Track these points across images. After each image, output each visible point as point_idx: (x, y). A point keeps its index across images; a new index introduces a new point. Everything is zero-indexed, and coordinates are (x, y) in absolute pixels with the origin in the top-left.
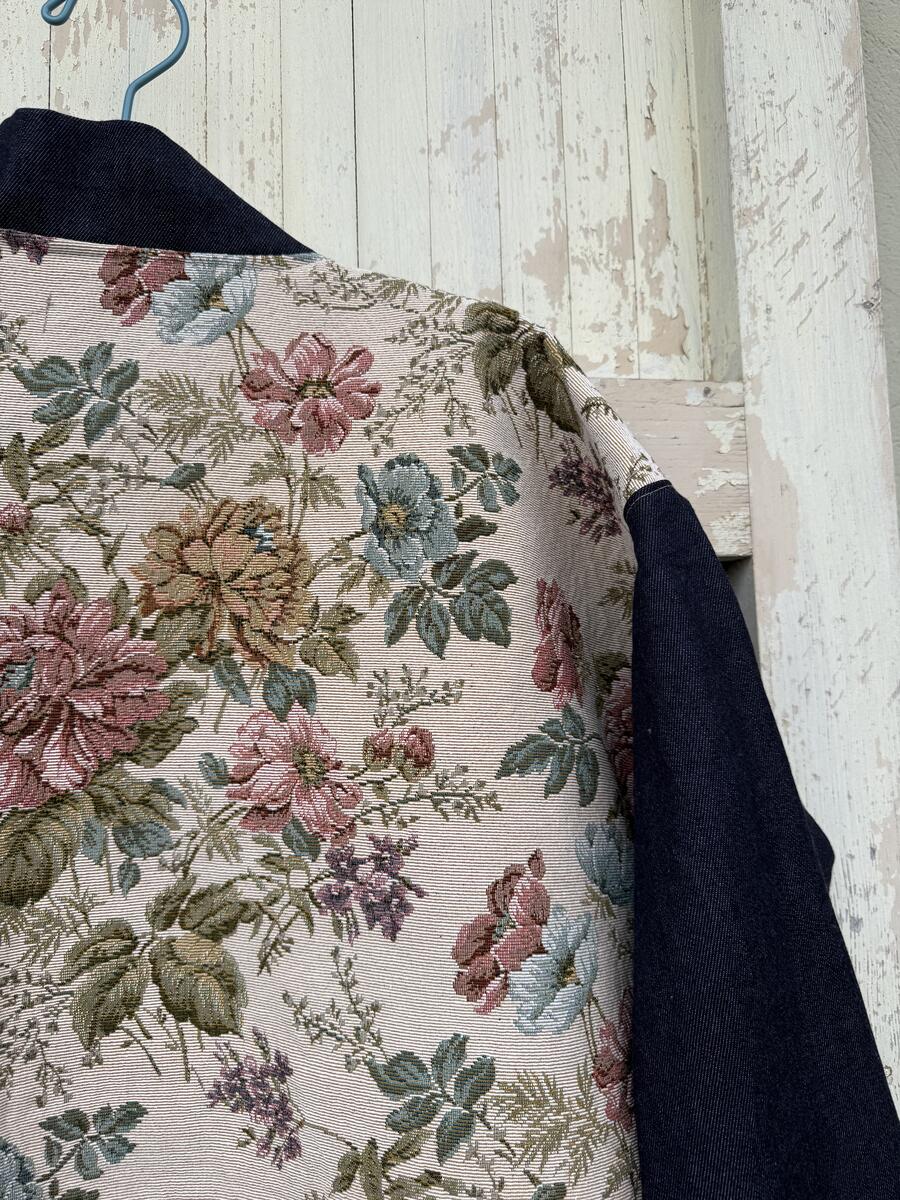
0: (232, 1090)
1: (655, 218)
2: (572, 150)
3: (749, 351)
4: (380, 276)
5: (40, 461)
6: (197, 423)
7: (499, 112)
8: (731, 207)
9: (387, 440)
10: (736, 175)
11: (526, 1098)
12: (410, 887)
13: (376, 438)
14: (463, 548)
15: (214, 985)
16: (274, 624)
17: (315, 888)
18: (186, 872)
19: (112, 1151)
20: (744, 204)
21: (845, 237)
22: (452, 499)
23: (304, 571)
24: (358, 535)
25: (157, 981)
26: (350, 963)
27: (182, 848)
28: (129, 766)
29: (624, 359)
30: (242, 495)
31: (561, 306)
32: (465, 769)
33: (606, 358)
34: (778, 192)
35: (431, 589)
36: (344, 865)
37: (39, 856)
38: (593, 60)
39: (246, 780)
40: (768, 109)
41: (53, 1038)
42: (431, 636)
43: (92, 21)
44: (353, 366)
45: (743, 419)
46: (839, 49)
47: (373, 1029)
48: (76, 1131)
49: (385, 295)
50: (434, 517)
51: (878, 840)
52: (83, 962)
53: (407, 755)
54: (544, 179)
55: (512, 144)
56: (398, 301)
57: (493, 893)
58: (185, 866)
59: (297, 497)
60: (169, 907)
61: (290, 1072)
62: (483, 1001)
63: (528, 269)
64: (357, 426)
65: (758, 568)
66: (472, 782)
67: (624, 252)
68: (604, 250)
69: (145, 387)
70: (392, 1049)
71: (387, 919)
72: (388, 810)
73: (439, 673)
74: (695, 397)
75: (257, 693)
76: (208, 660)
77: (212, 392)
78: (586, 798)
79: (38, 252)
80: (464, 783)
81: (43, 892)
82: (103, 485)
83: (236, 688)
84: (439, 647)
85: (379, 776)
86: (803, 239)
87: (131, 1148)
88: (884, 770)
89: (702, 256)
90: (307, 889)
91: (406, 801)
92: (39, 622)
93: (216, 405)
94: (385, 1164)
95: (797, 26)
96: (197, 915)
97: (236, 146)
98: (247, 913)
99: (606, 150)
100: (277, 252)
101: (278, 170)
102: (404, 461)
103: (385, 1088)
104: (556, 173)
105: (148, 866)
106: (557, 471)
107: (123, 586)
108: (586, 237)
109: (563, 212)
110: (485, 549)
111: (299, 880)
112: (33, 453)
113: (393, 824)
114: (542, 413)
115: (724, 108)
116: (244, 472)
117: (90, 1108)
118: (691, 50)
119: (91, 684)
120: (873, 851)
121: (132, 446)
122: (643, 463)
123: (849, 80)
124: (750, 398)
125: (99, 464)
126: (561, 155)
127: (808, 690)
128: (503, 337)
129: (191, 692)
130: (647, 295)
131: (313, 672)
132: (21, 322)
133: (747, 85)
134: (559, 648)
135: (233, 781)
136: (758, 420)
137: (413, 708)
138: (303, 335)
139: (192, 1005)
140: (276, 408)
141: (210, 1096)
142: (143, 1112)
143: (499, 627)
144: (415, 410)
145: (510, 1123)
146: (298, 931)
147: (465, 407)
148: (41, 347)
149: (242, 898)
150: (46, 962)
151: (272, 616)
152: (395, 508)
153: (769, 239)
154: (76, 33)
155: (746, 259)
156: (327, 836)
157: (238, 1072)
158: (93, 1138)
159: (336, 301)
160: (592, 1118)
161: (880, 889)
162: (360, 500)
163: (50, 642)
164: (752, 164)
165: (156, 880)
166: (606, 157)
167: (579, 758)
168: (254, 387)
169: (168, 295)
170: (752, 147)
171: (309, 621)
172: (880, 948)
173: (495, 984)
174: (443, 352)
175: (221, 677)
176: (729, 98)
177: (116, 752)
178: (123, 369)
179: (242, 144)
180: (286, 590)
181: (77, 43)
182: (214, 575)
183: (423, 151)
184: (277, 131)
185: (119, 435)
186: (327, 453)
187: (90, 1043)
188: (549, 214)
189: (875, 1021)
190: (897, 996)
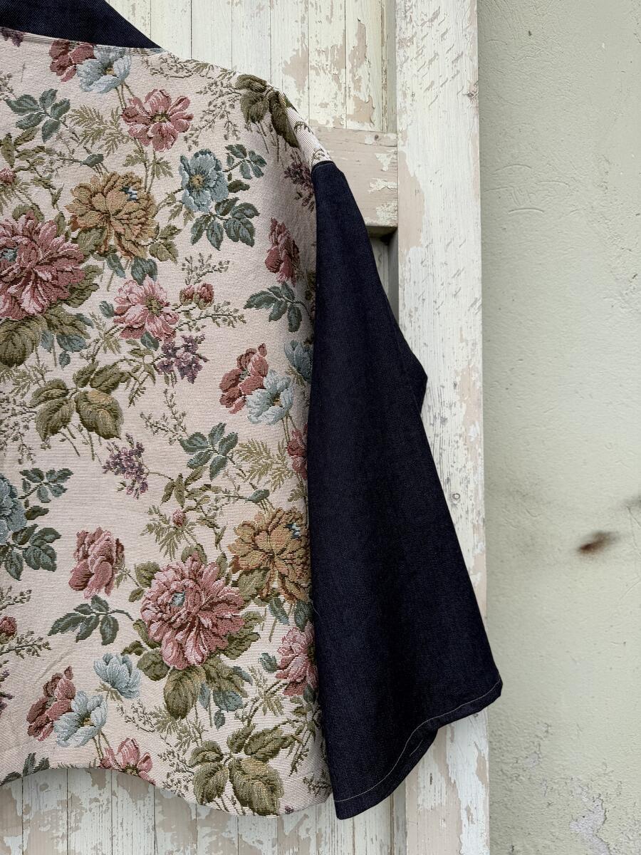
0: (116, 464)
1: (358, 46)
2: (312, 6)
3: (401, 116)
4: (195, 61)
5: (20, 148)
6: (99, 133)
8: (395, 37)
9: (195, 143)
10: (398, 20)
11: (252, 451)
12: (201, 358)
13: (190, 142)
14: (231, 196)
15: (107, 414)
16: (137, 237)
17: (156, 363)
18: (93, 360)
19: (55, 491)
20: (402, 36)
21: (459, 56)
22: (227, 171)
23: (152, 210)
24: (179, 190)
25: (78, 411)
26: (172, 396)
27: (92, 348)
28: (65, 306)
29: (338, 122)
30: (122, 171)
31: (303, 92)
32: (229, 303)
33: (328, 121)
34: (422, 30)
35: (214, 216)
36: (170, 351)
37: (20, 344)
39: (123, 314)
41: (27, 433)
42: (214, 239)
44: (180, 106)
45: (396, 153)
47: (182, 425)
48: (38, 478)
49: (197, 70)
50: (217, 180)
51: (458, 380)
52: (42, 398)
53: (201, 297)
54: (296, 21)
56: (204, 73)
57: (240, 360)
58: (93, 357)
59: (150, 172)
60: (85, 377)
61: (143, 450)
62: (233, 408)
63: (285, 72)
64: (181, 136)
65: (401, 234)
66: (232, 310)
67: (340, 64)
68: (329, 63)
69: (73, 113)
70: (191, 432)
71: (190, 374)
72: (191, 324)
73: (217, 257)
74: (369, 140)
75: (128, 272)
76: (104, 255)
77: (107, 118)
78: (293, 328)
79: (18, 40)
80: (228, 310)
81: (21, 362)
82: (52, 163)
83: (118, 270)
84: (217, 244)
85: (186, 308)
86: (435, 57)
87: (65, 490)
88: (464, 344)
89: (384, 68)
90: (152, 364)
91: (200, 318)
92: (20, 230)
93: (109, 124)
94: (186, 484)
96: (99, 381)
98: (124, 377)
99: (332, 6)
100: (142, 47)
101: (148, 10)
102: (203, 153)
103: (187, 450)
104: (303, 19)
105: (74, 356)
106: (289, 169)
107: (62, 215)
108: (319, 55)
109: (306, 41)
110: (242, 197)
111: (148, 359)
112: (16, 144)
113: (193, 330)
114: (280, 137)
116: (123, 159)
117: (45, 469)
119: (46, 264)
120: (455, 385)
121: (67, 143)
122: (320, 152)
124: (400, 142)
125: (50, 152)
126: (306, 8)
127: (423, 300)
128: (259, 94)
129: (95, 271)
130: (352, 89)
131: (156, 260)
132: (10, 76)
134: (283, 255)
135: (116, 314)
136: (404, 154)
137: (204, 274)
138: (155, 90)
139: (96, 424)
140: (139, 127)
141: (105, 468)
142: (70, 473)
143: (249, 236)
144: (210, 127)
145: (244, 462)
146: (148, 383)
147: (235, 125)
148: (20, 90)
149: (121, 371)
150: (23, 395)
151: (136, 233)
152: (198, 177)
153: (415, 56)
155: (402, 66)
156: (162, 338)
157: (118, 456)
158: (46, 484)
159: (172, 73)
160: (285, 465)
161: (458, 404)
162: (181, 174)
163: (25, 241)
164: (408, 14)
165: (78, 363)
166: (332, 12)
167: (290, 309)
168: (129, 116)
169: (85, 66)
171: (154, 235)
172: (456, 434)
173: (240, 400)
174: (225, 98)
175: (110, 264)
177: (58, 299)
178: (62, 103)
180: (143, 219)
182: (107, 212)
183: (228, 3)
185: (59, 137)
186: (165, 150)
187: (45, 438)
188: (298, 41)
189: (451, 470)
190: (464, 459)
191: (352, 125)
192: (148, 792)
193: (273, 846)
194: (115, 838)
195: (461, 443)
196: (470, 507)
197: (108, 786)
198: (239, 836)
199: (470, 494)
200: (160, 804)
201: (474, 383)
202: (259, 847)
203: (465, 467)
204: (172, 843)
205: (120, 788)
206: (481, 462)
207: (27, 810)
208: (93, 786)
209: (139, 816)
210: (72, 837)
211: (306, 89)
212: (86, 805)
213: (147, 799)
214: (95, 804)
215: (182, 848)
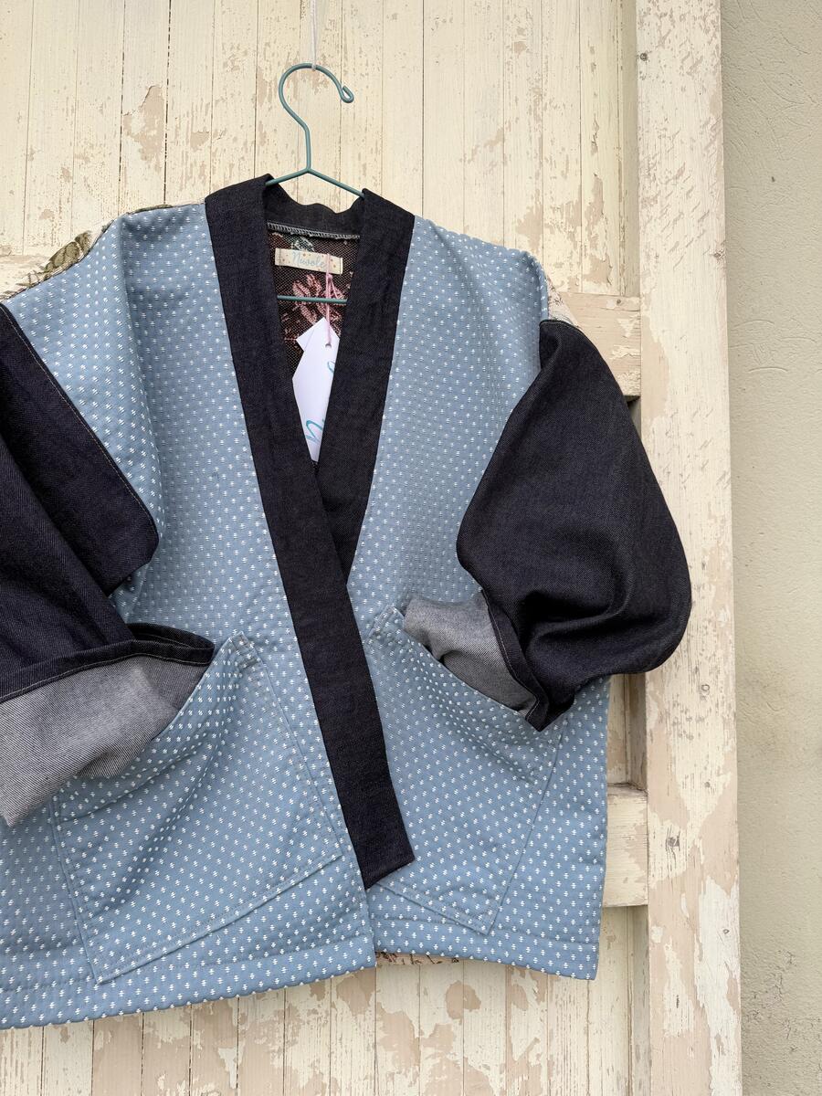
1: (595, 202)
2: (547, 161)
3: (644, 280)
7: (506, 138)
8: (638, 196)
10: (641, 178)
20: (646, 195)
21: (705, 215)
29: (573, 283)
31: (538, 252)
33: (563, 282)
34: (666, 188)
38: (562, 107)
40: (663, 139)
45: (639, 318)
46: (708, 103)
51: (707, 559)
54: (530, 178)
55: (512, 156)
63: (519, 230)
65: (644, 403)
67: (576, 221)
68: (564, 220)
74: (612, 304)
86: (680, 216)
88: (712, 521)
89: (622, 225)
95: (683, 89)
97: (357, 156)
99: (567, 161)
101: (379, 170)
104: (537, 175)
108: (554, 212)
109: (540, 197)
115: (637, 139)
118: (621, 101)
120: (704, 565)
123: (713, 121)
124: (644, 306)
126: (541, 163)
127: (669, 473)
130: (588, 247)
133: (651, 125)
136: (647, 319)
153: (659, 215)
154: (270, 90)
155: (645, 227)
164: (652, 172)
166: (567, 165)
170: (652, 161)
172: (705, 619)
176: (640, 132)
179: (360, 156)
181: (270, 95)
183: (461, 160)
184: (379, 148)
188: (532, 198)
189: (700, 659)
190: (714, 647)
191: (588, 287)
192: (369, 1005)
193: (501, 1073)
194: (333, 1055)
195: (710, 629)
196: (720, 700)
197: (327, 996)
198: (465, 1059)
199: (720, 685)
200: (381, 1019)
201: (724, 563)
202: (486, 1072)
203: (715, 655)
204: (393, 1064)
205: (340, 1000)
206: (731, 650)
207: (243, 1019)
208: (312, 995)
209: (358, 1031)
210: (288, 1053)
211: (540, 249)
212: (304, 1017)
213: (367, 1013)
214: (313, 1016)
215: (404, 1070)
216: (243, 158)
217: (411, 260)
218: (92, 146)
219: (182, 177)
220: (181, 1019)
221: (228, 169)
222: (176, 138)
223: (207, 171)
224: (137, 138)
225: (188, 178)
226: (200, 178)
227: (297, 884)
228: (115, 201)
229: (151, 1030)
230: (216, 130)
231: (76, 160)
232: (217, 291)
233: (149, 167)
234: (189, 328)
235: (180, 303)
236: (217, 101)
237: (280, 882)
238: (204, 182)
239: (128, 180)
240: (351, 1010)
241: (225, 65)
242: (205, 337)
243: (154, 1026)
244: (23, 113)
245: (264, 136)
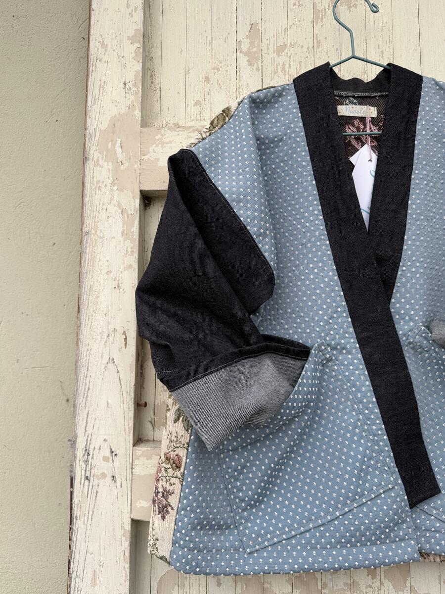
43: (327, 10)
97: (377, 46)
154: (322, 14)
179: (379, 46)
181: (322, 18)
184: (391, 39)
192: (406, 586)
197: (378, 577)
205: (387, 581)
207: (325, 586)
208: (368, 576)
212: (363, 589)
213: (405, 591)
216: (307, 57)
217: (422, 103)
218: (221, 62)
219: (272, 73)
220: (286, 581)
221: (298, 63)
222: (267, 51)
223: (286, 67)
224: (246, 54)
225: (275, 73)
226: (282, 72)
227: (367, 502)
228: (234, 91)
229: (269, 586)
230: (291, 43)
231: (212, 71)
232: (303, 134)
233: (253, 69)
234: (286, 158)
235: (281, 144)
236: (291, 26)
237: (356, 499)
238: (285, 74)
239: (241, 79)
240: (394, 588)
241: (295, 4)
242: (296, 162)
243: (270, 583)
244: (184, 49)
245: (319, 42)
